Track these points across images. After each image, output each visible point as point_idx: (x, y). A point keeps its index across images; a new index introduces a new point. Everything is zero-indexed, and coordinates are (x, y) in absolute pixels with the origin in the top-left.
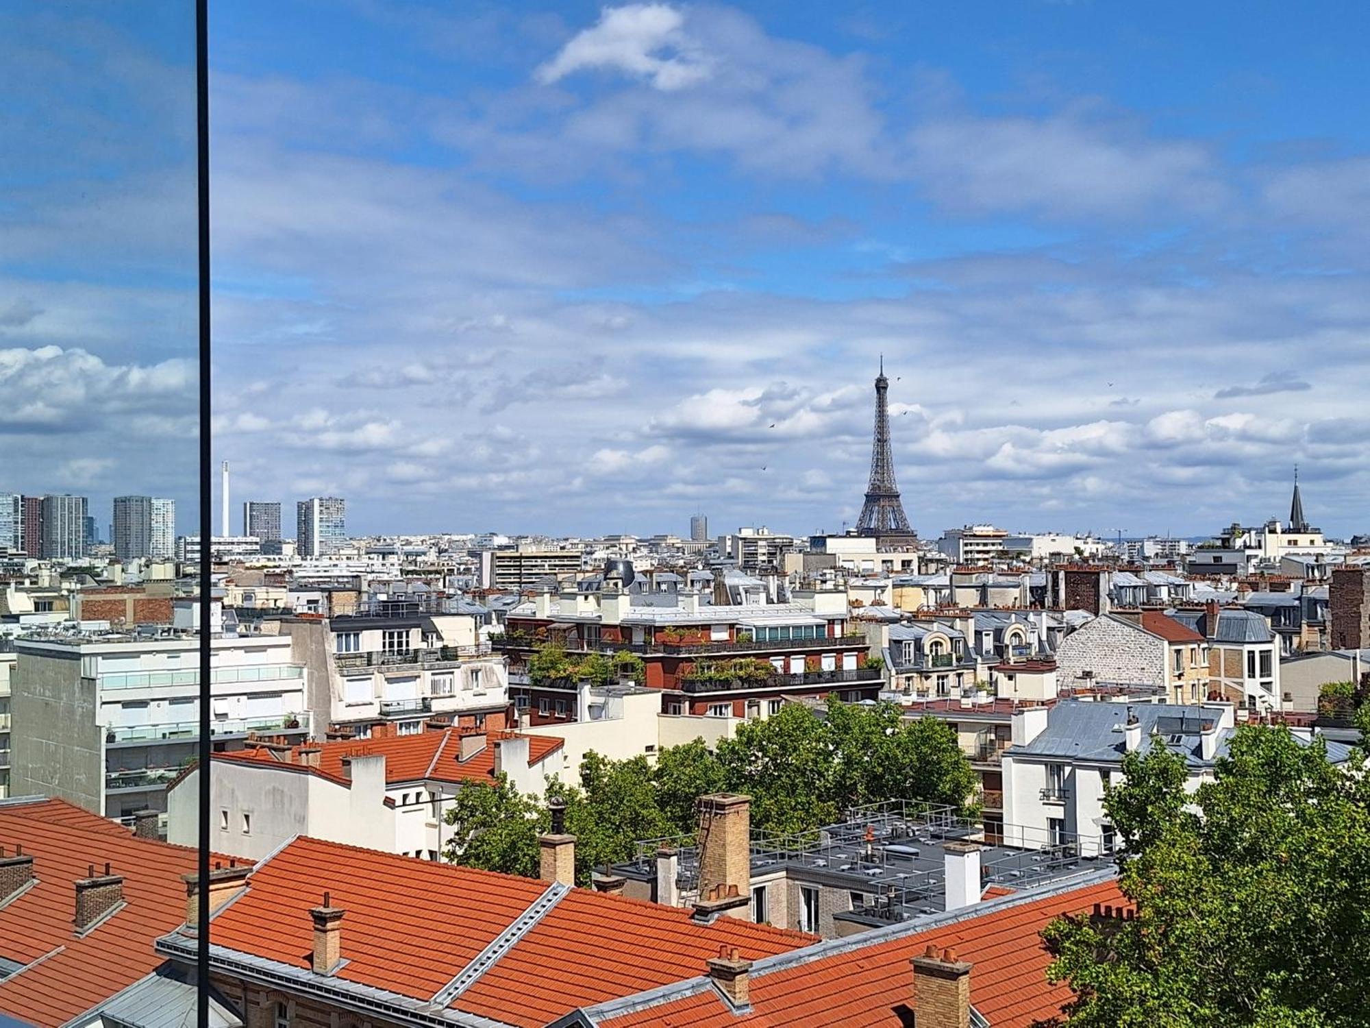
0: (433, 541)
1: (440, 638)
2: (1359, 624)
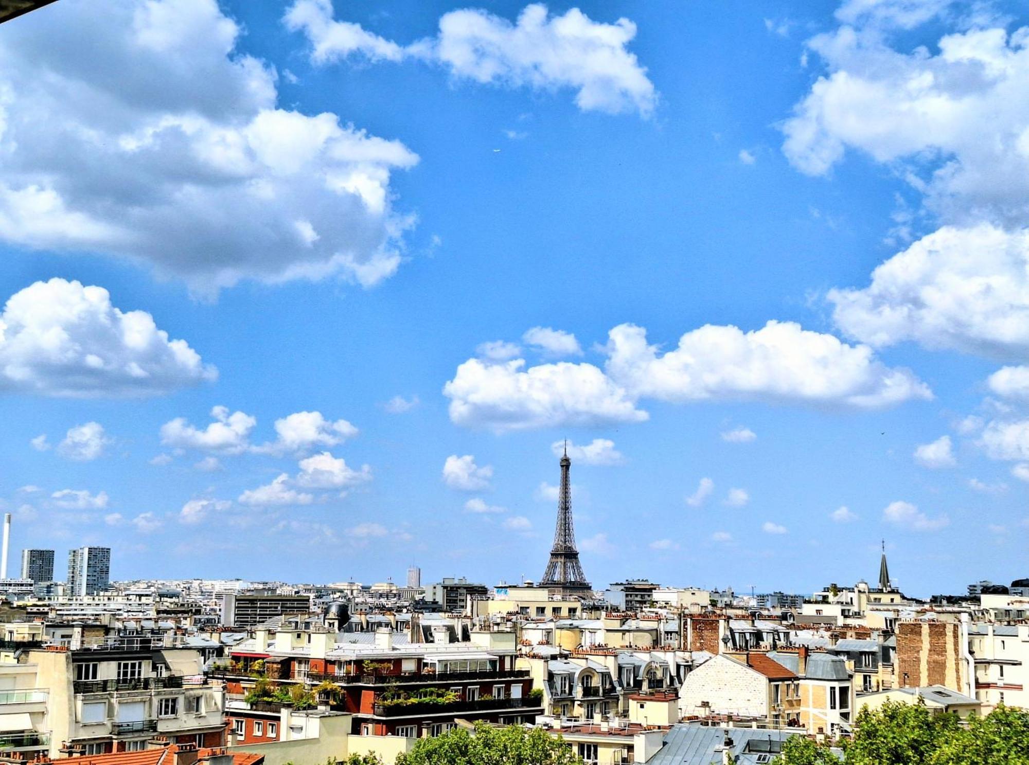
0: (186, 585)
1: (168, 668)
2: (919, 667)
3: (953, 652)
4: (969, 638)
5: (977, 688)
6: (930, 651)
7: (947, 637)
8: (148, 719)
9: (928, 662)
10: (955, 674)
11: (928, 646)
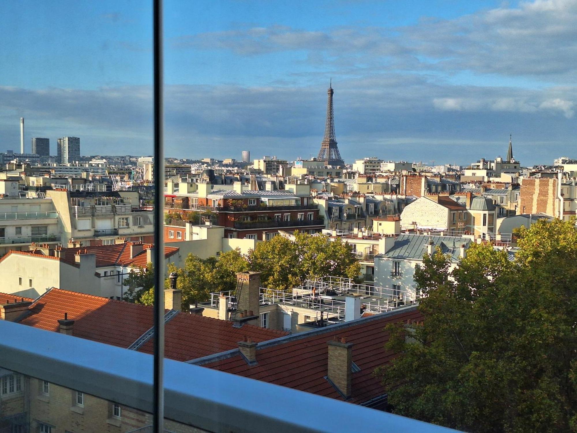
2: (532, 203)
3: (552, 195)
4: (561, 187)
5: (564, 214)
6: (539, 194)
7: (549, 187)
8: (113, 228)
9: (538, 201)
10: (552, 207)
11: (538, 192)
